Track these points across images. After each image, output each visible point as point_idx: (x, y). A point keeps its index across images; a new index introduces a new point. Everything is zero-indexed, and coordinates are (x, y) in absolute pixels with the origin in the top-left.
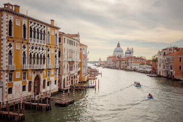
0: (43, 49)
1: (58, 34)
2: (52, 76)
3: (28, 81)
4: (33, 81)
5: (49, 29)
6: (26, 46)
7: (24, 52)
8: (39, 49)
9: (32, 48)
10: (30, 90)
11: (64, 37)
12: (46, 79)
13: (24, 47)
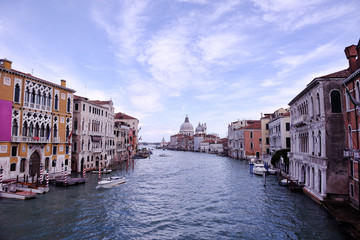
0: (46, 117)
1: (72, 100)
2: (61, 153)
3: (19, 158)
4: (28, 158)
5: (57, 92)
6: (19, 112)
7: (15, 120)
8: (40, 117)
9: (29, 115)
10: (22, 170)
11: (82, 103)
12: (51, 157)
13: (16, 113)
